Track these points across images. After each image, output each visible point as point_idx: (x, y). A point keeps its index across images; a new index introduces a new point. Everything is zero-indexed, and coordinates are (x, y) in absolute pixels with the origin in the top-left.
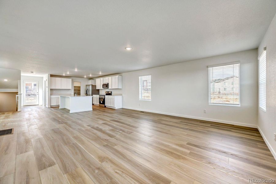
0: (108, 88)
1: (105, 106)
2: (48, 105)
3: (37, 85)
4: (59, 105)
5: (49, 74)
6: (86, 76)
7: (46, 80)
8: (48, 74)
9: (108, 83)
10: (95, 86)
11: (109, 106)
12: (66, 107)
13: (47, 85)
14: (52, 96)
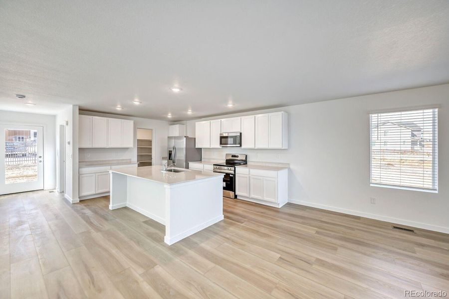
0: (241, 146)
1: (236, 196)
2: (73, 197)
3: (39, 135)
4: (109, 192)
5: (74, 105)
6: (173, 114)
7: (65, 124)
8: (72, 106)
9: (241, 134)
10: (193, 140)
11: (252, 198)
12: (128, 205)
13: (69, 137)
14: (86, 170)
